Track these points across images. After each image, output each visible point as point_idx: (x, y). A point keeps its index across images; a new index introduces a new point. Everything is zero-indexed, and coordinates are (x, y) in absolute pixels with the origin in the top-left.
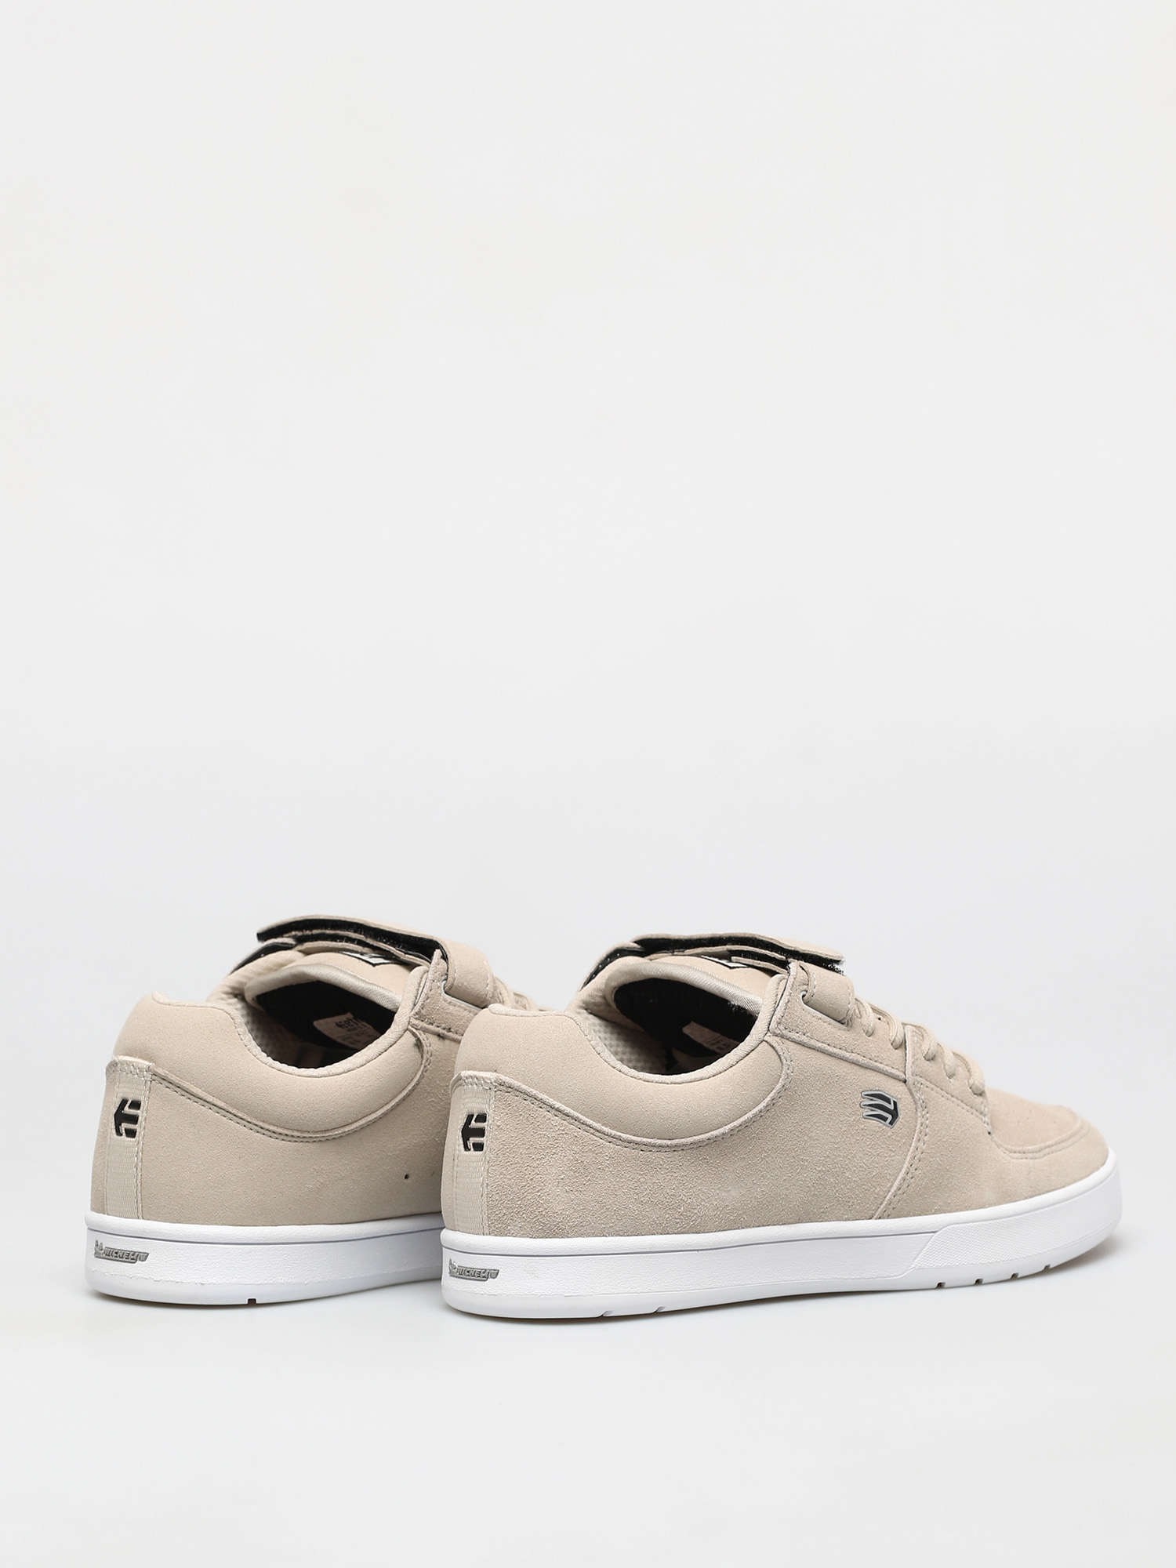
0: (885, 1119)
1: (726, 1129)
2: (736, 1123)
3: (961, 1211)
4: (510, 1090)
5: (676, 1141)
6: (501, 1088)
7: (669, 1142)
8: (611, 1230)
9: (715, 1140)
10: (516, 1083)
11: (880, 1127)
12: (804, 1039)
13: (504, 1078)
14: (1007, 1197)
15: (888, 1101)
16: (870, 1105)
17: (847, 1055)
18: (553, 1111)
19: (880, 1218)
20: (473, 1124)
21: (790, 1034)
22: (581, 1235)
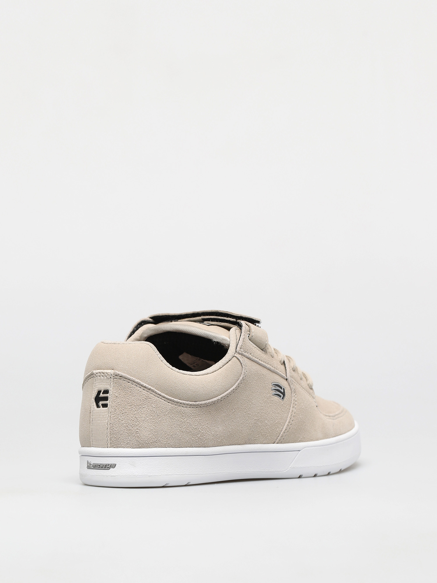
0: (280, 396)
1: (219, 397)
2: (223, 395)
3: (309, 441)
4: (121, 378)
5: (197, 403)
6: (116, 377)
7: (195, 403)
8: (169, 445)
9: (214, 403)
10: (124, 374)
11: (279, 400)
12: (250, 356)
13: (118, 372)
14: (326, 436)
15: (281, 388)
16: (275, 389)
17: (266, 365)
18: (143, 388)
19: (278, 443)
20: (101, 395)
21: (246, 354)
22: (156, 447)
